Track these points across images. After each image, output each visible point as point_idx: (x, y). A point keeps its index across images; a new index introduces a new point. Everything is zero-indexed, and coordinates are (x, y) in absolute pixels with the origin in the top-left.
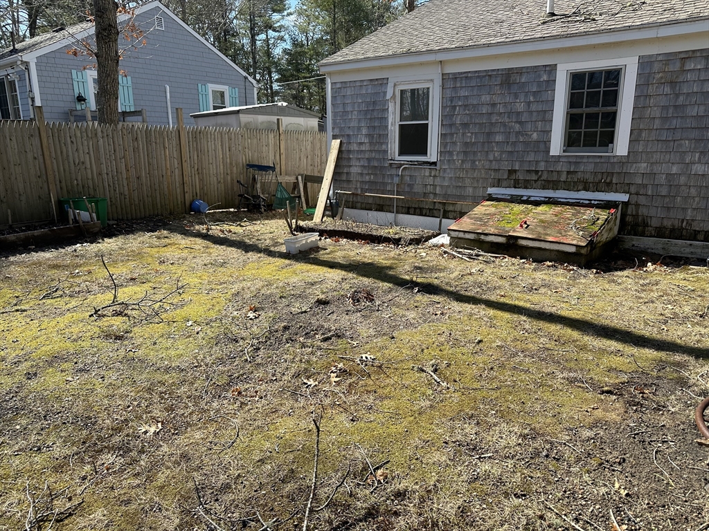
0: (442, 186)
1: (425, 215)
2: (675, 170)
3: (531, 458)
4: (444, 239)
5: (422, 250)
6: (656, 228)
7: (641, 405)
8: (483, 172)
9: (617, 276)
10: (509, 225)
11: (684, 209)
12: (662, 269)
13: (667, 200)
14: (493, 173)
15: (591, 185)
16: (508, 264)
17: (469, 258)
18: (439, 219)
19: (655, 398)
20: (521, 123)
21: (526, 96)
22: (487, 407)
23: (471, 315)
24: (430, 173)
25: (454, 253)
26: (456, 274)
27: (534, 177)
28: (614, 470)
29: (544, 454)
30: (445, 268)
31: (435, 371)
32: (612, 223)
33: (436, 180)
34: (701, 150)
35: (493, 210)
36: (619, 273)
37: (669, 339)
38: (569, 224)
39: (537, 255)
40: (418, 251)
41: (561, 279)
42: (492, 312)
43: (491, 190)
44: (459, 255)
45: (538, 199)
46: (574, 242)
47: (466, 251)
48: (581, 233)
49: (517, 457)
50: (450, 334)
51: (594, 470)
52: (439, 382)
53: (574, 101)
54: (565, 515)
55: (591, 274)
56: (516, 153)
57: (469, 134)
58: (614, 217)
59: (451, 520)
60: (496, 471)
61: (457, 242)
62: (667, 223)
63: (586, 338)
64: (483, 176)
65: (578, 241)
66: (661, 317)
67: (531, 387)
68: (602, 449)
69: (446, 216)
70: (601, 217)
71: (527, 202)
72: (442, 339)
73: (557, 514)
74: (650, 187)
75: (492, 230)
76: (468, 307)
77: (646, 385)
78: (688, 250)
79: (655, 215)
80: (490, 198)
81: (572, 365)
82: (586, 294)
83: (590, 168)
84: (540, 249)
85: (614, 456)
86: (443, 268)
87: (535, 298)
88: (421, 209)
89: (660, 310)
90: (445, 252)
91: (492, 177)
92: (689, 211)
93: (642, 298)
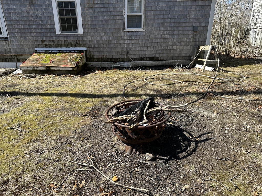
0: (13, 48)
1: (8, 62)
2: (98, 38)
3: (60, 146)
4: (19, 71)
5: (9, 77)
6: (97, 58)
7: (96, 116)
8: (31, 41)
9: (87, 76)
10: (46, 62)
11: (103, 52)
12: (101, 72)
13: (98, 49)
14: (35, 42)
15: (73, 45)
16: (48, 78)
17: (32, 78)
18: (15, 63)
19: (99, 113)
20: (42, 21)
21: (41, 10)
22: (42, 134)
23: (34, 100)
24: (6, 42)
25: (24, 76)
26: (26, 85)
27: (52, 43)
28: (88, 140)
29: (65, 143)
30: (21, 83)
31: (19, 127)
32: (83, 58)
33: (9, 46)
34: (104, 31)
35: (38, 57)
36: (88, 75)
37: (103, 94)
38: (68, 60)
39: (59, 72)
40: (7, 78)
41: (68, 80)
42: (42, 97)
43: (36, 49)
44: (27, 77)
45: (55, 51)
46: (71, 66)
47: (30, 75)
48: (73, 63)
49: (55, 148)
50: (25, 110)
51: (82, 142)
52: (21, 131)
53: (61, 13)
54: (73, 161)
55: (79, 77)
56: (43, 33)
57: (20, 25)
58: (83, 56)
59: (30, 182)
60: (47, 156)
61: (25, 72)
62: (100, 57)
63: (78, 99)
64: (31, 43)
65: (72, 66)
66: (101, 87)
67: (59, 121)
68: (84, 134)
69: (18, 61)
70: (79, 56)
71: (52, 53)
72: (21, 113)
73: (70, 161)
74: (92, 45)
75: (39, 65)
76: (32, 98)
77: (97, 110)
78: (107, 65)
79: (96, 54)
80: (36, 52)
81: (74, 109)
82: (77, 84)
83: (72, 38)
84: (59, 70)
85: (87, 135)
86: (20, 84)
87: (59, 89)
88: (6, 59)
89: (100, 85)
90: (21, 77)
91: (35, 43)
92: (105, 52)
93: (95, 82)
